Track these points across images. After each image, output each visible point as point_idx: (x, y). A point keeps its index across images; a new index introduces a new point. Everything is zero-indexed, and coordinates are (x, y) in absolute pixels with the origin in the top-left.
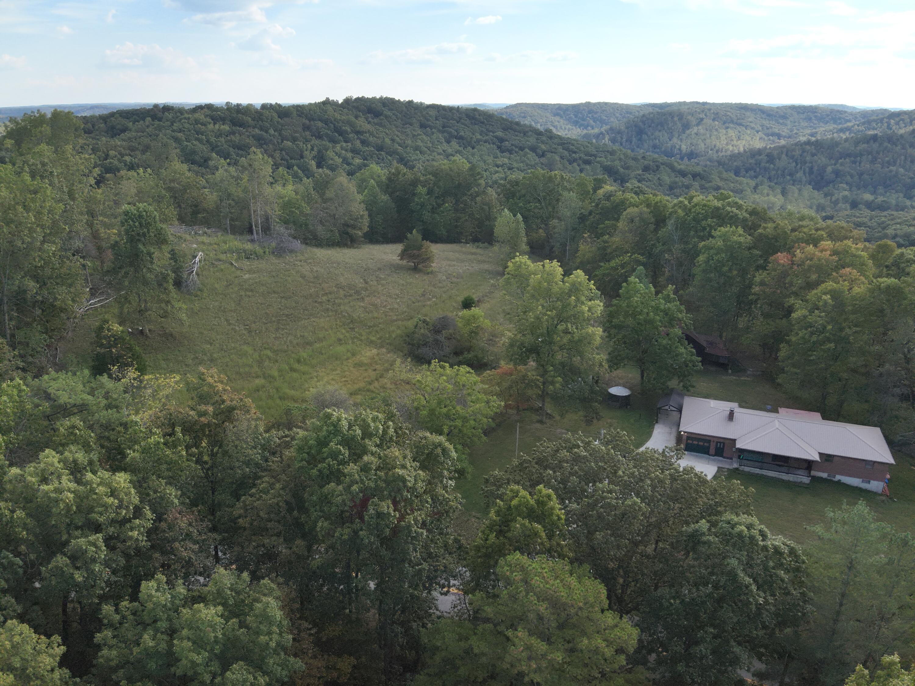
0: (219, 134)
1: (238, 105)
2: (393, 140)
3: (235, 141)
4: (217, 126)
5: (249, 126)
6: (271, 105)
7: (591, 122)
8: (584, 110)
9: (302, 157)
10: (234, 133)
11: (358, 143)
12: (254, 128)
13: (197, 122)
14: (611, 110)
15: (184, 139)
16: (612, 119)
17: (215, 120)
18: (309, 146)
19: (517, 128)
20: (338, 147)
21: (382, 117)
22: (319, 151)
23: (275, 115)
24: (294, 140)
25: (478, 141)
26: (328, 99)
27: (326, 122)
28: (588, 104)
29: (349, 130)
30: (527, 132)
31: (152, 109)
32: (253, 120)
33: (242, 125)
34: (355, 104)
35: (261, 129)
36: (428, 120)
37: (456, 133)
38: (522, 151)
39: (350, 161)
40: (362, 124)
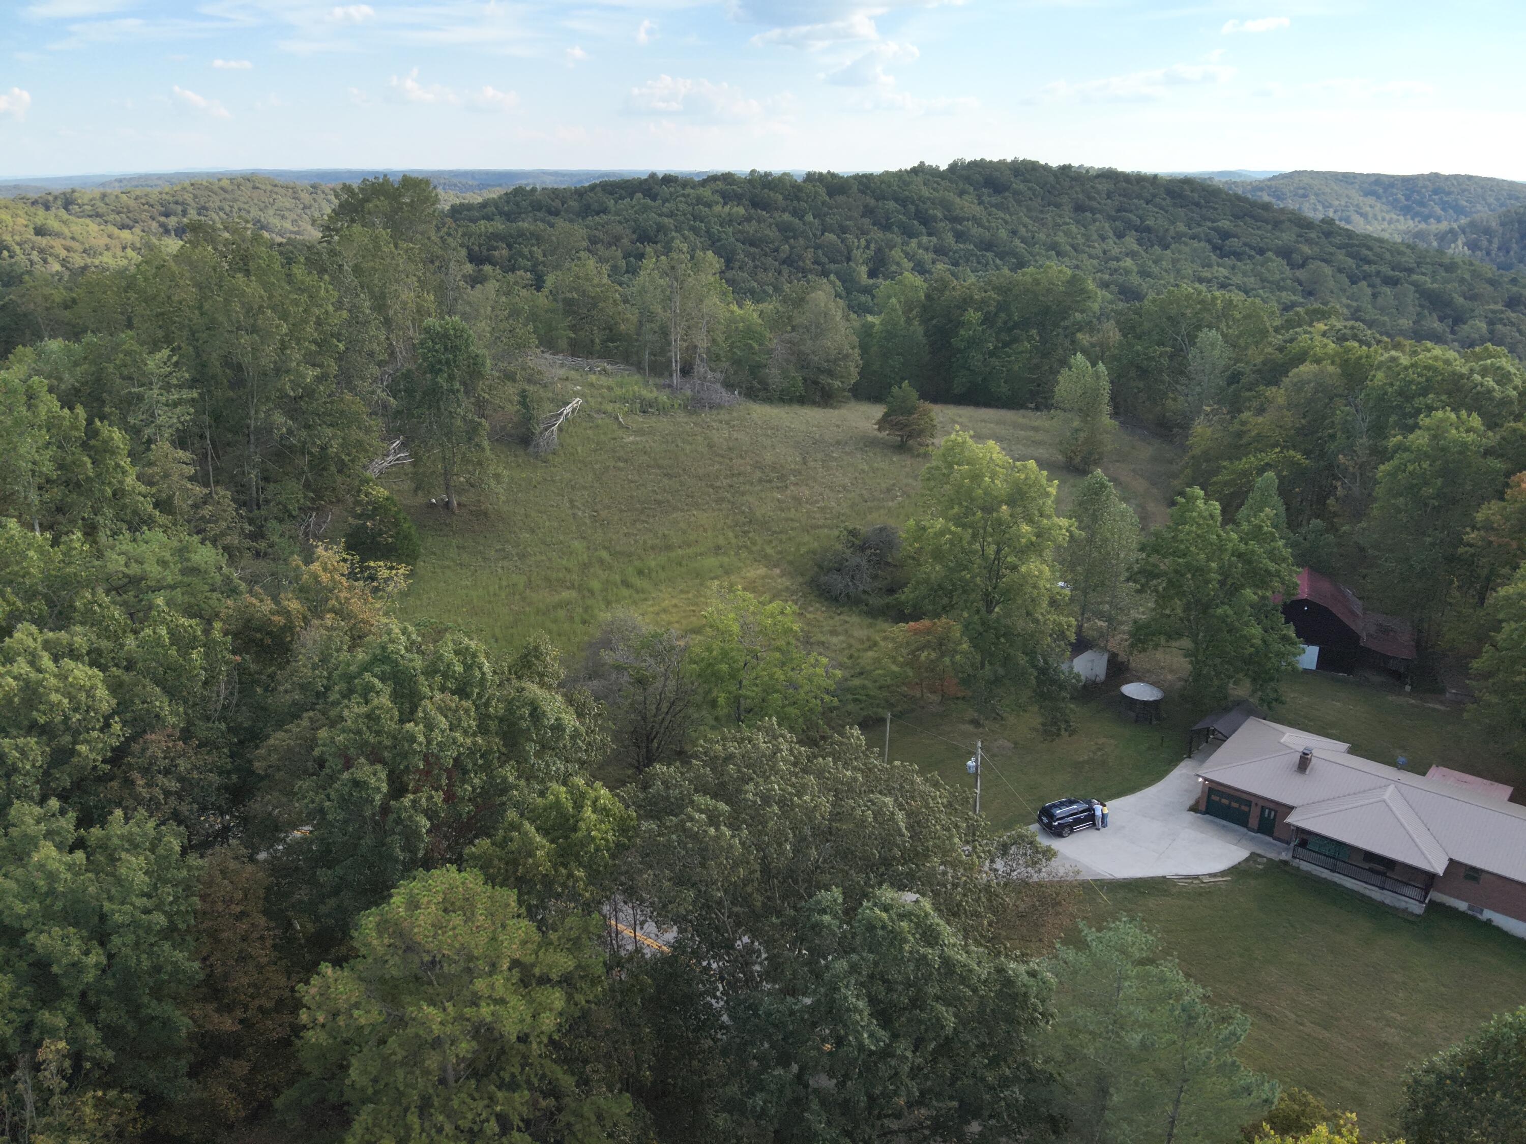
0: (730, 220)
1: (767, 174)
2: (1014, 233)
3: (748, 233)
4: (727, 208)
5: (777, 209)
6: (820, 174)
7: (1438, 210)
8: (1425, 187)
9: (849, 259)
10: (748, 219)
11: (950, 239)
12: (784, 211)
13: (699, 200)
14: (1480, 190)
15: (672, 227)
16: (1479, 207)
17: (727, 197)
18: (863, 242)
19: (1265, 214)
20: (914, 243)
21: (1007, 194)
22: (879, 250)
23: (822, 191)
24: (843, 230)
25: (1178, 237)
26: (922, 163)
27: (903, 202)
28: (1435, 177)
29: (939, 215)
30: (1282, 222)
31: (646, 180)
32: (785, 198)
33: (765, 205)
34: (964, 172)
35: (795, 213)
36: (1090, 198)
37: (1138, 222)
38: (1261, 255)
39: (928, 266)
40: (968, 205)
